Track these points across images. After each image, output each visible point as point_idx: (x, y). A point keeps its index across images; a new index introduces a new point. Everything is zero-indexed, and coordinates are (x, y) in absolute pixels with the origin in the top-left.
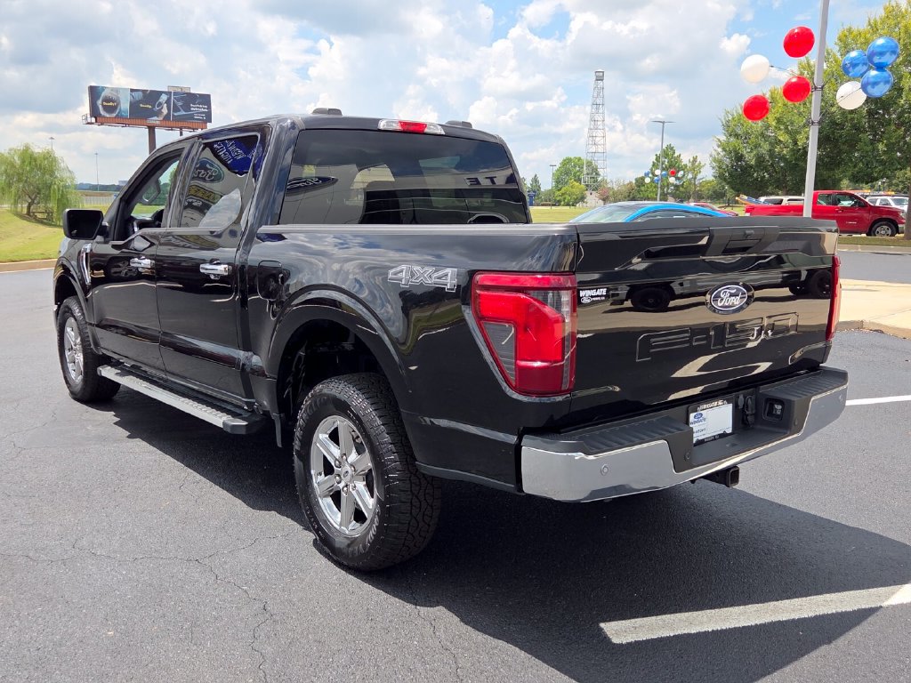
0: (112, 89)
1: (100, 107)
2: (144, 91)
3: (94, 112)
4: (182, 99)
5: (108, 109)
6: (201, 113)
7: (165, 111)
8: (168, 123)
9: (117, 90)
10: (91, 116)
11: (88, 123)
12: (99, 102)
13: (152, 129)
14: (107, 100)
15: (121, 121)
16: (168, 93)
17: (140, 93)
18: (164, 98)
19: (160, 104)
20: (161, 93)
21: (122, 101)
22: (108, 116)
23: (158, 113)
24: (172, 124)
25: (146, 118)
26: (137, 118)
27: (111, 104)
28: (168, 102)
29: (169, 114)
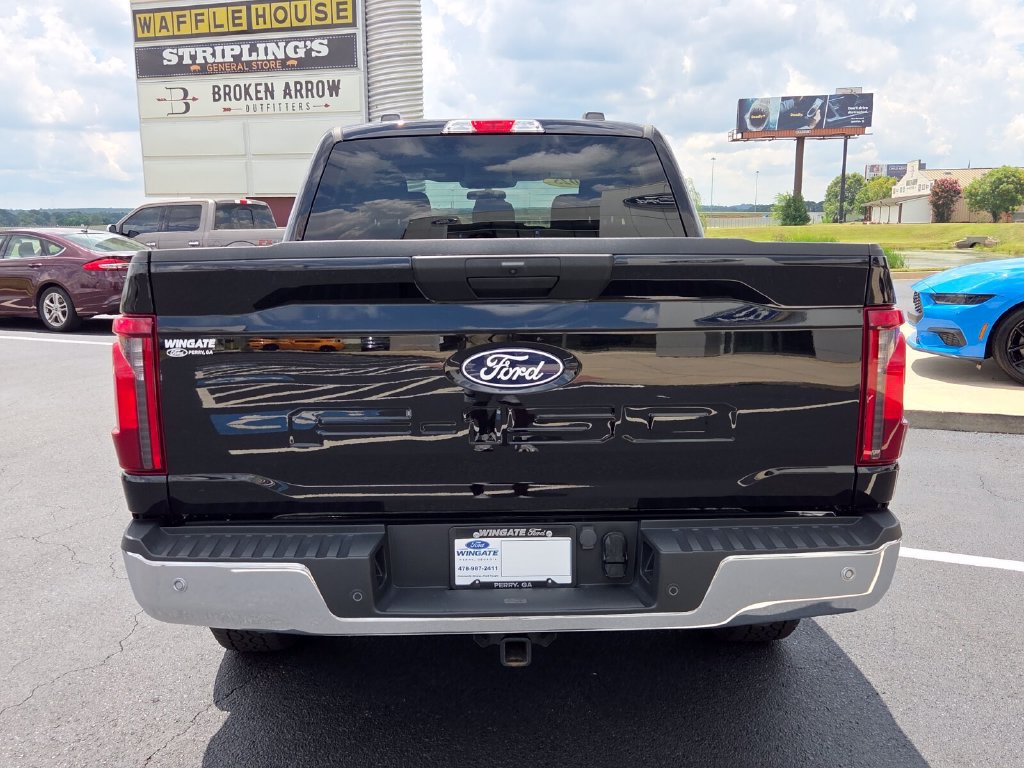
0: (762, 100)
1: (748, 121)
2: (796, 98)
3: (741, 128)
4: (839, 102)
5: (755, 123)
6: (857, 116)
7: (818, 118)
8: (818, 132)
9: (767, 101)
10: (737, 133)
11: (734, 140)
12: (747, 116)
13: (800, 141)
14: (755, 113)
15: (770, 134)
16: (824, 98)
17: (792, 100)
18: (818, 102)
19: (813, 111)
20: (816, 97)
21: (771, 112)
22: (754, 130)
23: (809, 122)
24: (824, 132)
25: (796, 127)
26: (785, 129)
27: (759, 116)
28: (822, 108)
29: (821, 121)
